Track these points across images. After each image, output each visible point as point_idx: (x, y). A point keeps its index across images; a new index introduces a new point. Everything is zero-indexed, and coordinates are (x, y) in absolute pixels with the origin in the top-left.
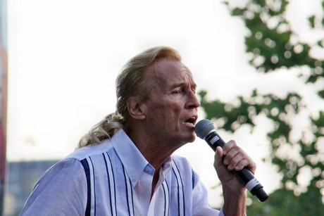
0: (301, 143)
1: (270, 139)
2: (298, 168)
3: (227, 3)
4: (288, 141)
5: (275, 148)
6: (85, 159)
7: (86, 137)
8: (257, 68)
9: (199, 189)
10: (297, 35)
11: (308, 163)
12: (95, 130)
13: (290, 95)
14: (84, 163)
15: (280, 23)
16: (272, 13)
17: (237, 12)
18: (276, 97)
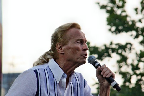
0: (132, 65)
1: (118, 63)
2: (131, 76)
3: (98, 3)
4: (126, 64)
5: (120, 67)
6: (36, 70)
7: (36, 62)
8: (112, 32)
9: (87, 87)
10: (130, 17)
11: (135, 74)
12: (40, 59)
13: (127, 44)
14: (36, 71)
15: (122, 12)
16: (119, 7)
17: (103, 7)
18: (121, 45)
